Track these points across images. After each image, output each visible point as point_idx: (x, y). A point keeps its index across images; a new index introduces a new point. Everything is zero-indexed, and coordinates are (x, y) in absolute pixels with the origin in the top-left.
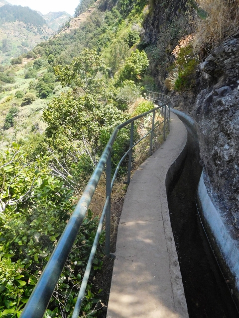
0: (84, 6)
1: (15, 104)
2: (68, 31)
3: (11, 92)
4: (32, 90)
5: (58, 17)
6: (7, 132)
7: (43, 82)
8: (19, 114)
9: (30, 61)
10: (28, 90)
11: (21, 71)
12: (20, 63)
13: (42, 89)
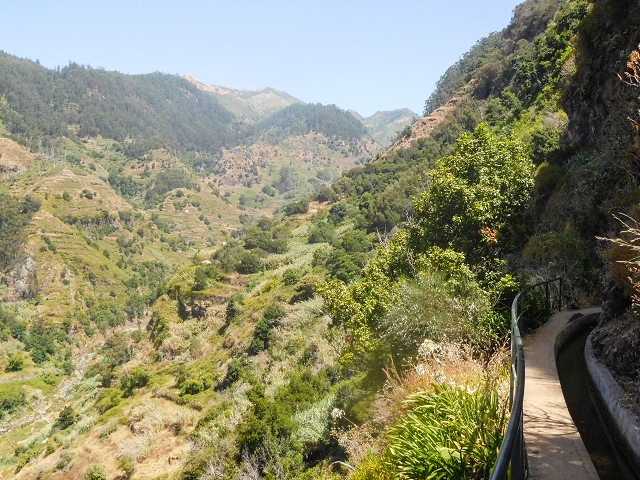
0: (444, 94)
1: (279, 299)
2: (407, 145)
3: (276, 272)
4: (318, 268)
5: (392, 121)
6: (255, 360)
7: (342, 251)
8: (284, 321)
9: (325, 207)
10: (310, 269)
11: (303, 227)
12: (304, 211)
13: (337, 267)
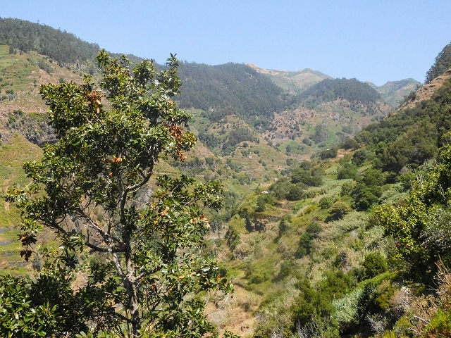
0: (441, 66)
1: (317, 219)
2: (412, 106)
3: (314, 200)
4: (345, 197)
5: (400, 88)
6: (300, 261)
7: (364, 185)
8: (321, 234)
9: (350, 153)
10: (340, 198)
11: (334, 168)
12: (334, 156)
13: (360, 196)
